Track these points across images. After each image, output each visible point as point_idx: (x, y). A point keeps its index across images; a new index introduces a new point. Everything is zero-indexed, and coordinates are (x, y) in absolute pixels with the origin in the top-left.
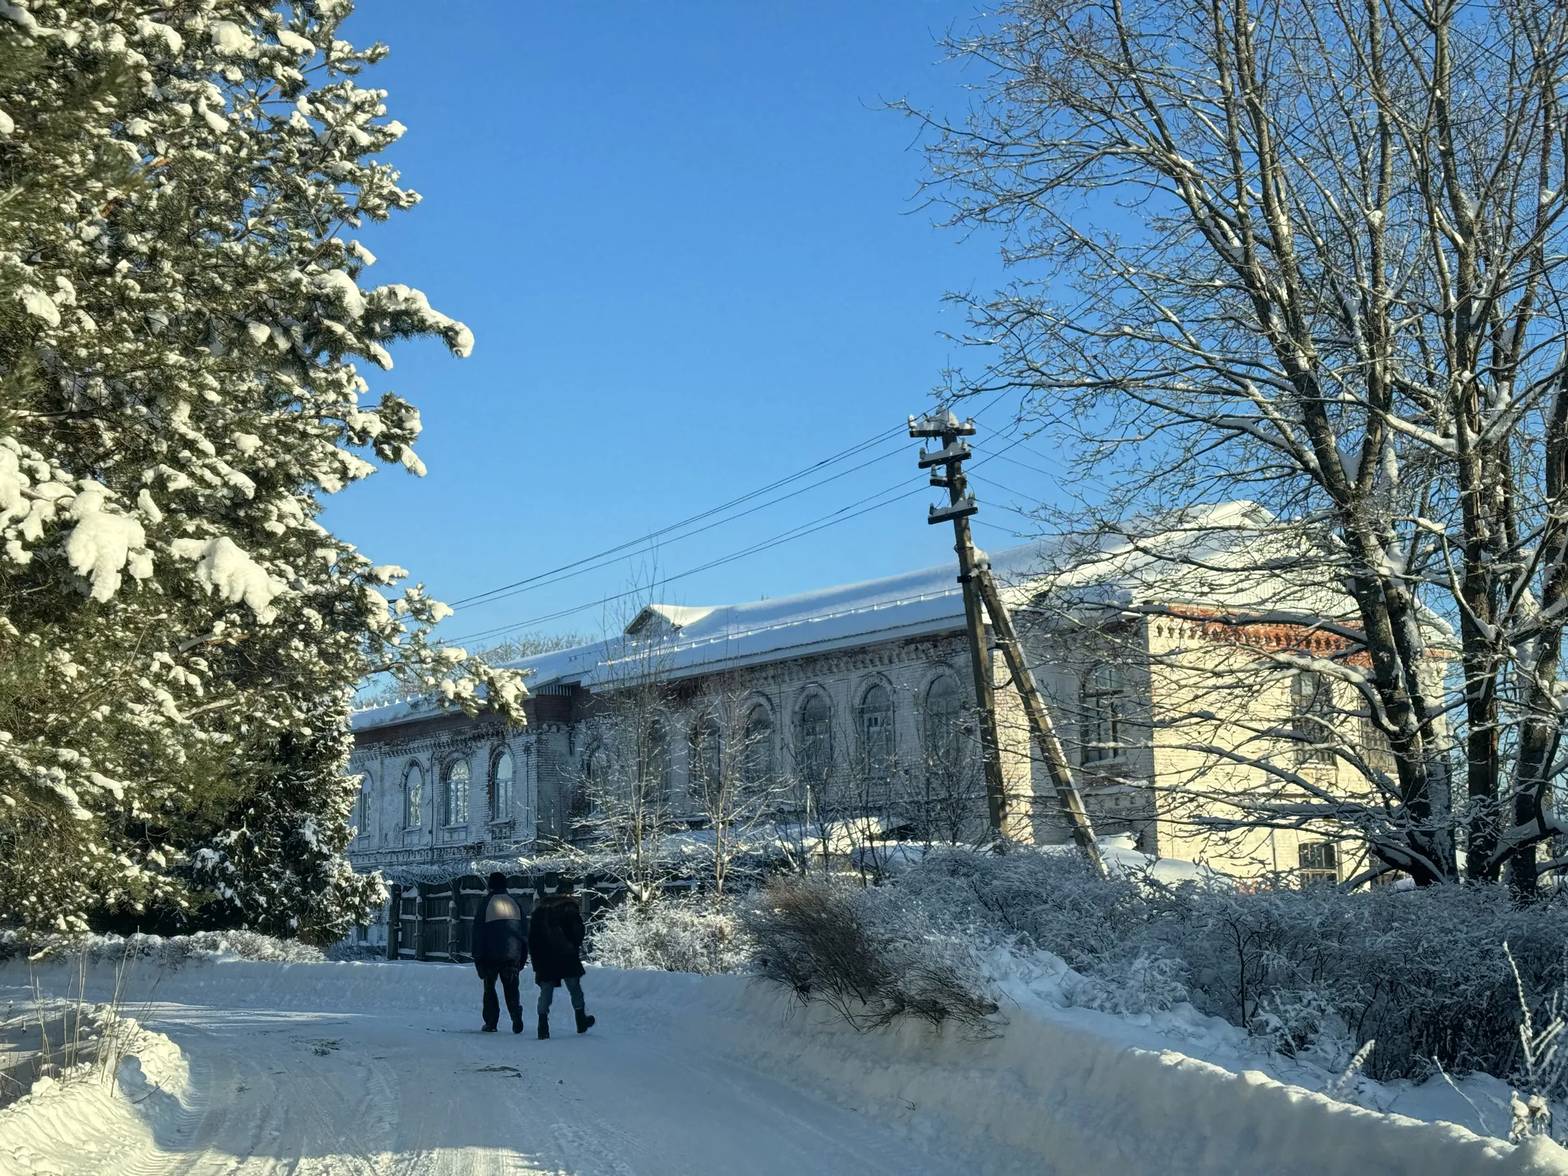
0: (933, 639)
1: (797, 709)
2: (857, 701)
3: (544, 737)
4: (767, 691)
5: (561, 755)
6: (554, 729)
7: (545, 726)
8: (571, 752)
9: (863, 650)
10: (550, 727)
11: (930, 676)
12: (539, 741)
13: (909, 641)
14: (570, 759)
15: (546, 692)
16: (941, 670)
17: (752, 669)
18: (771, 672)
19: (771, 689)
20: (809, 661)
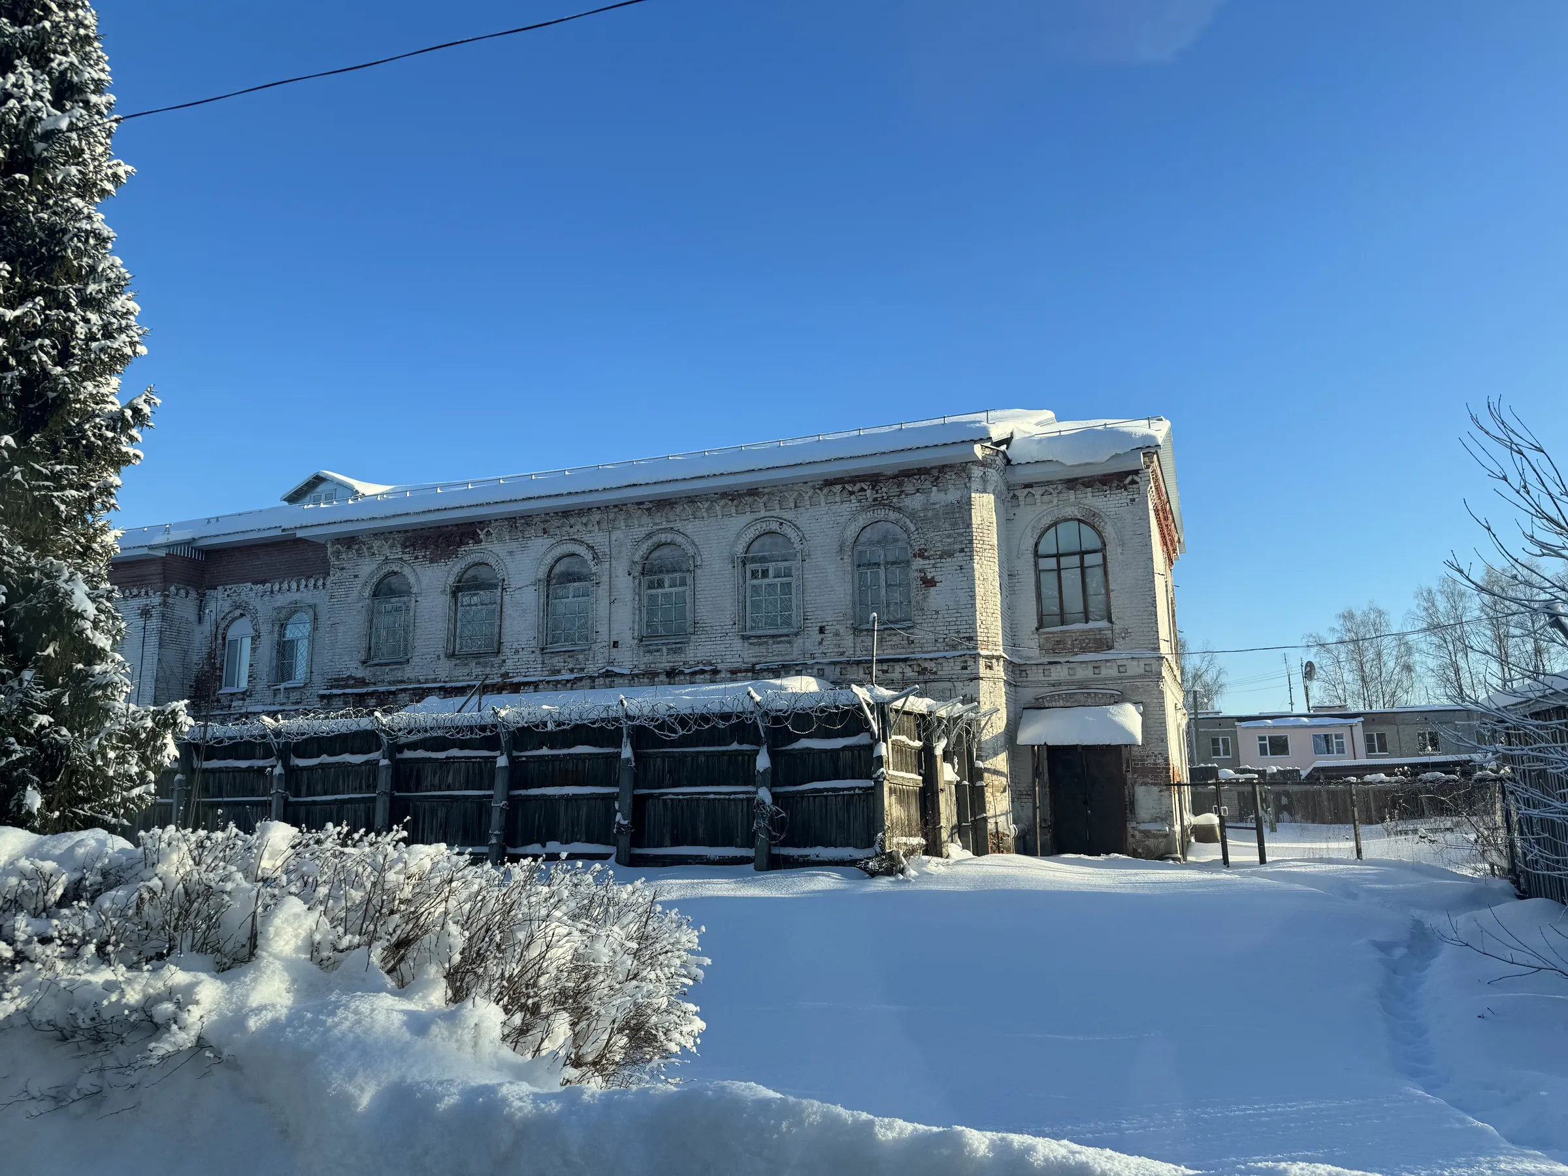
0: (875, 479)
1: (637, 558)
2: (740, 549)
3: (170, 600)
4: (587, 538)
5: (188, 622)
6: (182, 592)
7: (173, 589)
8: (200, 620)
9: (753, 492)
10: (178, 590)
11: (862, 520)
12: (164, 604)
13: (829, 483)
14: (198, 629)
15: (178, 551)
16: (881, 514)
17: (566, 514)
18: (596, 517)
19: (598, 538)
20: (663, 504)
